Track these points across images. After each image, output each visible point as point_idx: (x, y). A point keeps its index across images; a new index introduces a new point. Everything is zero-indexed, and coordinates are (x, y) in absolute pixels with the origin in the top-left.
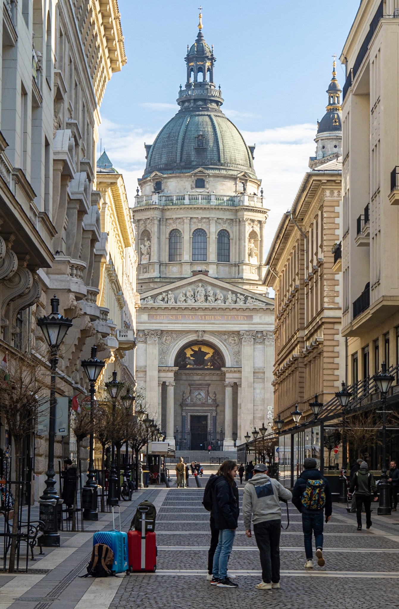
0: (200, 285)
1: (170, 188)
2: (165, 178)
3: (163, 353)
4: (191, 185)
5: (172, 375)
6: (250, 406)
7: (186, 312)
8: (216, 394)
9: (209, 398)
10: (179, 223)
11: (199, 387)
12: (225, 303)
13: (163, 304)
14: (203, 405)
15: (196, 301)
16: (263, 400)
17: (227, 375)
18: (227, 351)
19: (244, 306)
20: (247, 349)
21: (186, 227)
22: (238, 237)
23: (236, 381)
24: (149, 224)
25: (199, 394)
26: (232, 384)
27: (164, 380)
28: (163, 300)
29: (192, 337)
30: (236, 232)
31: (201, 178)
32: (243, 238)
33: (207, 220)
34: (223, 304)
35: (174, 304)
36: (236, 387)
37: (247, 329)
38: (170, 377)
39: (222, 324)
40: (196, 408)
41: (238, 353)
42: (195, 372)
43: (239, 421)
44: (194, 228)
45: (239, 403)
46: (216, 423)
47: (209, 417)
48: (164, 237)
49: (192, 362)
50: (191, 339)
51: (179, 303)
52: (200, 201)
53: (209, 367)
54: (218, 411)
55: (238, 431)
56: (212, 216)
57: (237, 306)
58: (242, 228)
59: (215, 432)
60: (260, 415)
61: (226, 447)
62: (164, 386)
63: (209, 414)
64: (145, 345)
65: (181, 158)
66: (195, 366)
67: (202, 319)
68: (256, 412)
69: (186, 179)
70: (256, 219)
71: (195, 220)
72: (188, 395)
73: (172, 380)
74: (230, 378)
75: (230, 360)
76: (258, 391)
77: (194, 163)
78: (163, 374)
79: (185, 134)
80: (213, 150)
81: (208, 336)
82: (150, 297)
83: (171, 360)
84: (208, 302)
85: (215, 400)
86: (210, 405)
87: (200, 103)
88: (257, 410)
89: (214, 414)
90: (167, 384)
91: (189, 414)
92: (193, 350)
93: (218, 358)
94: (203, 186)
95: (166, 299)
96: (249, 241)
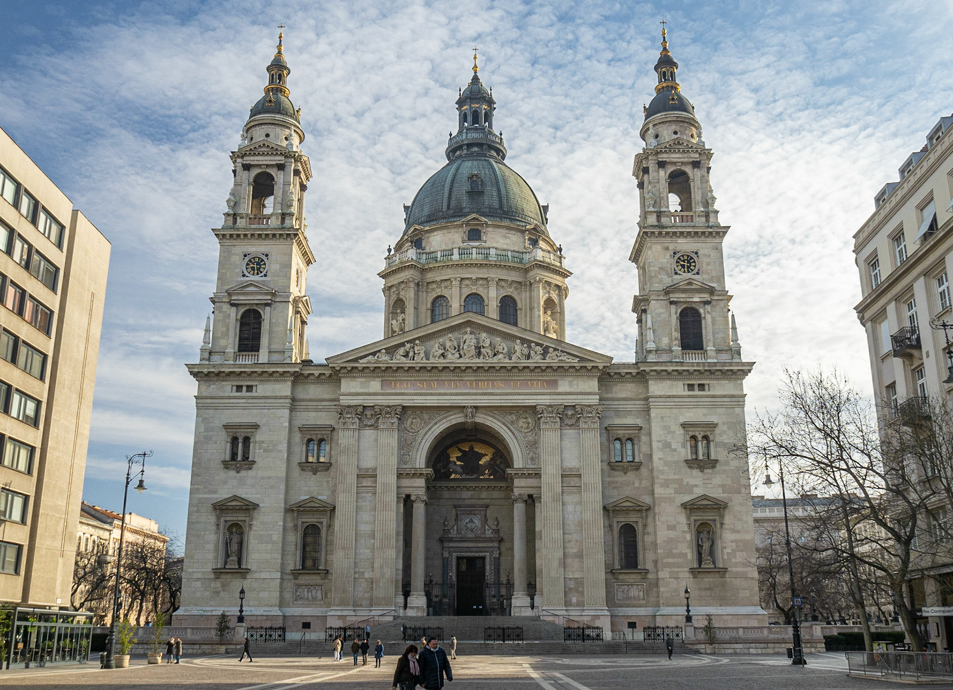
0: (468, 329)
1: (434, 244)
2: (427, 232)
3: (405, 447)
4: (463, 238)
5: (421, 482)
6: (558, 534)
7: (444, 376)
8: (498, 521)
9: (487, 527)
10: (446, 287)
11: (471, 510)
12: (510, 359)
13: (407, 363)
14: (477, 540)
15: (461, 356)
16: (580, 524)
17: (517, 482)
18: (515, 440)
19: (543, 363)
20: (549, 437)
21: (455, 291)
22: (528, 306)
23: (531, 491)
24: (403, 289)
25: (472, 521)
26: (526, 498)
27: (407, 491)
28: (406, 355)
29: (456, 419)
30: (526, 299)
31: (476, 228)
32: (536, 305)
33: (485, 282)
34: (508, 361)
35: (425, 361)
36: (531, 501)
37: (548, 402)
38: (417, 487)
39: (507, 394)
40: (466, 545)
41: (534, 445)
42: (463, 484)
43: (537, 561)
44: (466, 292)
45: (537, 529)
46: (499, 570)
47: (488, 560)
48: (424, 308)
49: (459, 469)
50: (454, 422)
51: (432, 360)
52: (474, 256)
53: (486, 476)
54: (503, 549)
55: (538, 580)
56: (492, 276)
57: (530, 363)
58: (534, 294)
59: (498, 584)
60: (575, 551)
61: (517, 610)
62: (407, 501)
63: (488, 554)
64: (375, 431)
65: (449, 205)
66: (464, 476)
67: (472, 388)
68: (567, 545)
69: (456, 230)
70: (554, 282)
71: (467, 282)
72: (452, 523)
73: (422, 492)
74: (521, 486)
75: (520, 456)
76: (570, 508)
77: (467, 210)
78: (406, 482)
79: (454, 178)
80: (492, 195)
81: (482, 416)
82: (384, 351)
83: (420, 459)
84: (481, 357)
85: (497, 531)
86: (491, 540)
87: (475, 149)
88: (570, 541)
89: (496, 555)
90: (413, 498)
91: (455, 554)
92: (460, 450)
93: (501, 462)
94: (478, 238)
95: (411, 354)
96: (545, 313)
